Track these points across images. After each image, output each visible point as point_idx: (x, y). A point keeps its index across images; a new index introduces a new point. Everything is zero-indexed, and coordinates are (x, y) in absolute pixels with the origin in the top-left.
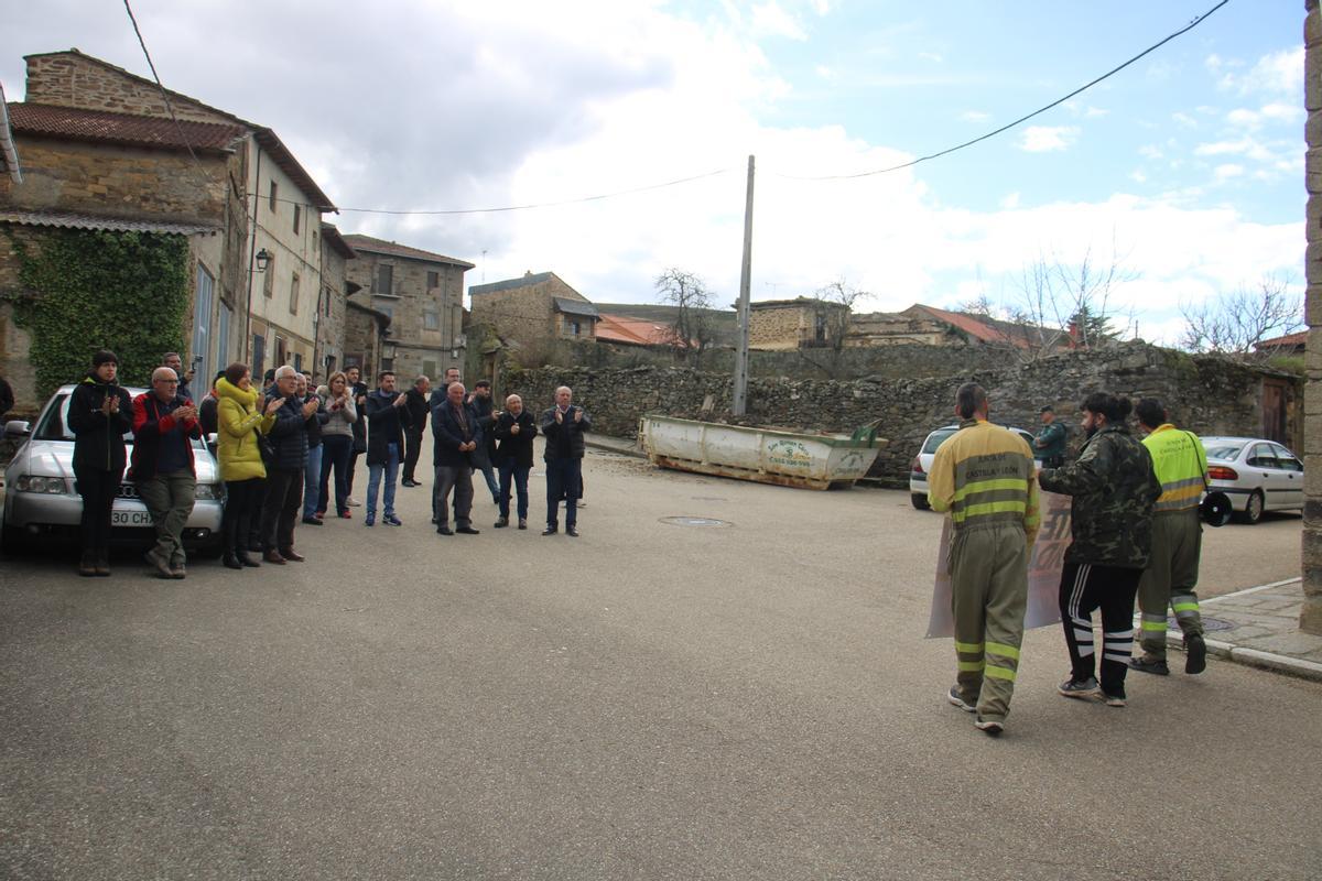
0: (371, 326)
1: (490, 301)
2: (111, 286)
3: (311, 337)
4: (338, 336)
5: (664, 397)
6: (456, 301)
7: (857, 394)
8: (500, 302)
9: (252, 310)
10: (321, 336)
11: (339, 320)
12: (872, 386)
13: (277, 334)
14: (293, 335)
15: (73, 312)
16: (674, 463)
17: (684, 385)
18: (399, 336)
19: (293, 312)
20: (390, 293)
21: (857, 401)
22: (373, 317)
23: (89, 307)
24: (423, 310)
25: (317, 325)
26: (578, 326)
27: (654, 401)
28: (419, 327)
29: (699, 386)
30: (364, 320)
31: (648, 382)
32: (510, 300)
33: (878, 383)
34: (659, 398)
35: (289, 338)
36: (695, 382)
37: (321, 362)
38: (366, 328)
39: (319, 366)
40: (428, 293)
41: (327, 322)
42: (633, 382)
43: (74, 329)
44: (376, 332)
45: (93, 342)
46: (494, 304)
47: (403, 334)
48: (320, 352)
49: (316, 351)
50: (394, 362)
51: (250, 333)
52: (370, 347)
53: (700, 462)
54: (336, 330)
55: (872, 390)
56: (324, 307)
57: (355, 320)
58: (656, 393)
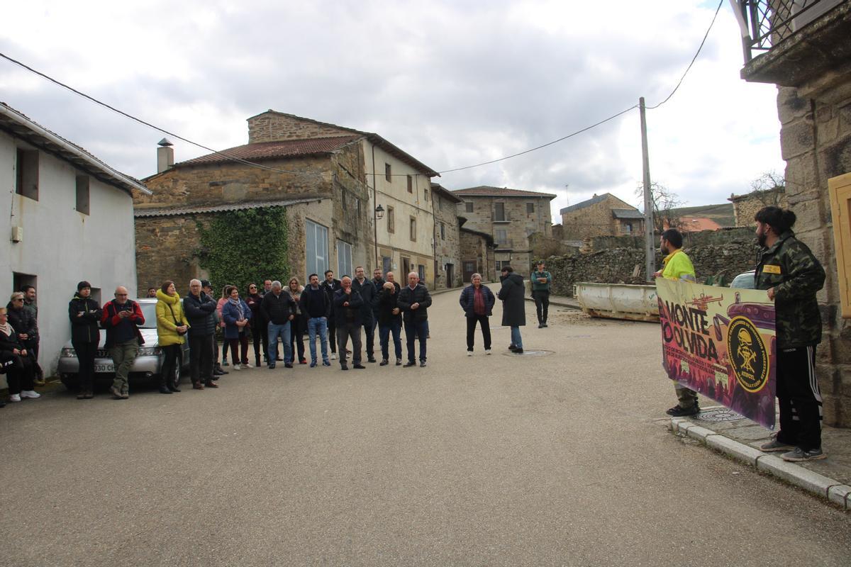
0: (480, 243)
1: (573, 217)
2: (245, 240)
3: (430, 253)
4: (454, 251)
5: (612, 269)
6: (547, 219)
7: (726, 253)
8: (580, 216)
9: (379, 242)
10: (439, 251)
11: (454, 241)
12: (736, 246)
13: (401, 254)
14: (415, 254)
15: (226, 257)
16: (599, 313)
17: (622, 259)
18: (512, 246)
19: (413, 239)
20: (504, 220)
21: (726, 258)
22: (481, 237)
23: (235, 253)
24: (526, 228)
25: (435, 246)
26: (631, 226)
27: (607, 272)
28: (524, 239)
29: (631, 259)
30: (475, 239)
31: (603, 260)
32: (586, 215)
33: (740, 243)
34: (610, 270)
35: (412, 256)
36: (629, 257)
37: (441, 268)
38: (477, 244)
39: (439, 270)
40: (528, 217)
41: (443, 243)
42: (595, 261)
43: (228, 266)
44: (484, 245)
45: (238, 273)
46: (576, 218)
47: (514, 244)
48: (439, 262)
49: (436, 262)
50: (511, 263)
51: (379, 255)
52: (480, 255)
53: (611, 311)
54: (452, 247)
55: (735, 249)
56: (440, 233)
57: (469, 239)
58: (608, 266)
